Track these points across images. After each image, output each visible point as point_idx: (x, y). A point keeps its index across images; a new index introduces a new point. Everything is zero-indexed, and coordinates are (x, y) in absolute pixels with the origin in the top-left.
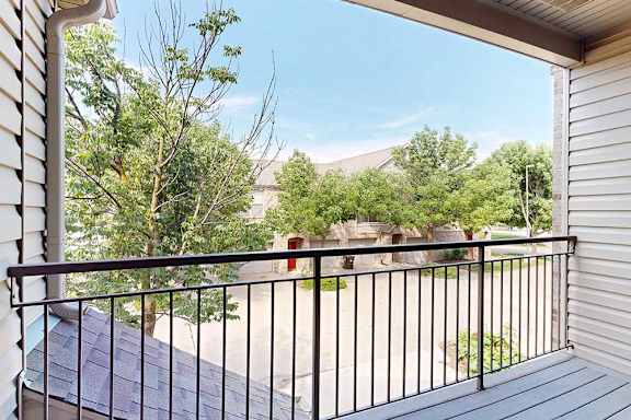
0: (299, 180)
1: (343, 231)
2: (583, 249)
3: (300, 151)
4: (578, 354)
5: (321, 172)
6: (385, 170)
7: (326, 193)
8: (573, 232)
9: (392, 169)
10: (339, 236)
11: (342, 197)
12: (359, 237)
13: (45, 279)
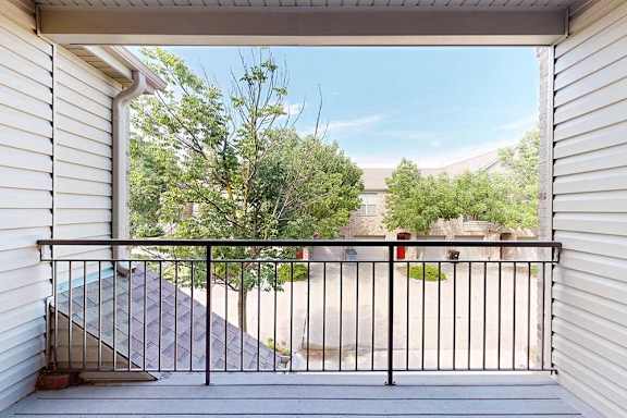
0: (405, 183)
1: (449, 228)
2: (568, 259)
3: (407, 159)
4: (562, 382)
5: (424, 175)
6: (491, 171)
7: (426, 194)
8: (558, 238)
9: (498, 169)
10: (446, 233)
11: (441, 198)
12: (466, 234)
13: (111, 249)
